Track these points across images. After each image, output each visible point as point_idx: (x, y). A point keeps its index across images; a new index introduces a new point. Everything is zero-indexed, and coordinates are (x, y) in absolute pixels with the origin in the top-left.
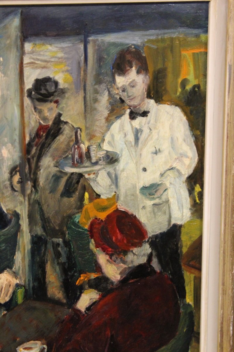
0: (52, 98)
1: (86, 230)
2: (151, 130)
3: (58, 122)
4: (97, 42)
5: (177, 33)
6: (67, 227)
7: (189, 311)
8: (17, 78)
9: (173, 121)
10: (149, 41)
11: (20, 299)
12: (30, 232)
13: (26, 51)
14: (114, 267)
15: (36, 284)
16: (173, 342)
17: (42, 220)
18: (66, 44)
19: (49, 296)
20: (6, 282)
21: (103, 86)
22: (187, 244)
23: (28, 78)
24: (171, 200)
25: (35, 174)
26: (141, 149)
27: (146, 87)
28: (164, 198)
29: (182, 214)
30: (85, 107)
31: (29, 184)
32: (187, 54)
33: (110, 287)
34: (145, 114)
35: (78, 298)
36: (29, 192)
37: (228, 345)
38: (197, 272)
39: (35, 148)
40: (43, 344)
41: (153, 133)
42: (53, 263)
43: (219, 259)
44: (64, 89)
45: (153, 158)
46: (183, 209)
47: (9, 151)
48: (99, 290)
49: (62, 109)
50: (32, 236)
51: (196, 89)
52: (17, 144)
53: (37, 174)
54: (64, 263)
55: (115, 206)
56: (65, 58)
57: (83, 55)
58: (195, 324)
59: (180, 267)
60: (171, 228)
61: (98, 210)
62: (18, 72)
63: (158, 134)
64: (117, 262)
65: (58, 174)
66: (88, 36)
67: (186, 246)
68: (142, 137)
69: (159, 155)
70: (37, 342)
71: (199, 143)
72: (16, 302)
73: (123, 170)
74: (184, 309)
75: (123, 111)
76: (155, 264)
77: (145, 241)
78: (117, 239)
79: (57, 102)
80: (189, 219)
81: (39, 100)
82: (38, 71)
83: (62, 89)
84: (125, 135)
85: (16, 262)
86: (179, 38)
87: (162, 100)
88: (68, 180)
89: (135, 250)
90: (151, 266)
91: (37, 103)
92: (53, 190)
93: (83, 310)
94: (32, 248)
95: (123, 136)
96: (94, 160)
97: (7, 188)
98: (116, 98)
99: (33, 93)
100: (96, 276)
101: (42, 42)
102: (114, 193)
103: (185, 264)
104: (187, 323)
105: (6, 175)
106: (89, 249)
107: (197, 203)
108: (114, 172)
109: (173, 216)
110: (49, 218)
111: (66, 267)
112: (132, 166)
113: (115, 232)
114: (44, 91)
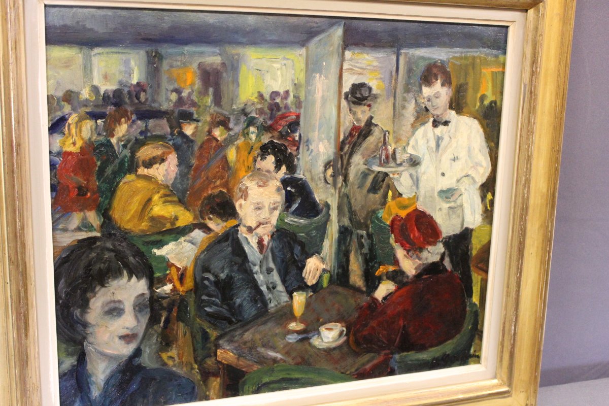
0: (365, 102)
1: (387, 225)
3: (370, 124)
4: (409, 55)
5: (478, 53)
6: (371, 221)
7: (474, 310)
8: (337, 81)
9: (471, 132)
10: (454, 58)
11: (325, 283)
12: (339, 222)
13: (346, 58)
14: (410, 262)
15: (340, 271)
16: (458, 336)
17: (349, 212)
18: (381, 54)
19: (351, 283)
20: (314, 266)
21: (411, 95)
22: (476, 247)
23: (346, 82)
24: (465, 205)
25: (346, 169)
26: (441, 156)
27: (449, 99)
28: (459, 202)
29: (474, 219)
30: (394, 112)
31: (340, 179)
32: (487, 72)
33: (405, 280)
34: (446, 123)
35: (376, 288)
36: (339, 185)
37: (509, 343)
38: (484, 274)
39: (347, 146)
40: (343, 327)
41: (453, 142)
42: (356, 252)
43: (505, 263)
44: (377, 94)
45: (451, 164)
46: (475, 214)
47: (325, 146)
48: (395, 282)
50: (340, 226)
51: (493, 105)
52: (332, 141)
53: (348, 169)
54: (366, 254)
55: (414, 206)
56: (379, 67)
57: (395, 65)
58: (480, 322)
59: (469, 267)
60: (463, 231)
61: (399, 208)
62: (337, 76)
63: (457, 143)
64: (413, 257)
65: (367, 171)
66: (400, 49)
67: (476, 249)
68: (443, 145)
69: (457, 162)
70: (337, 324)
71: (493, 155)
72: (322, 286)
74: (470, 307)
75: (427, 120)
76: (447, 263)
77: (439, 241)
78: (414, 236)
79: (369, 106)
80: (479, 224)
81: (354, 103)
82: (355, 77)
83: (375, 95)
84: (428, 141)
85: (324, 249)
86: (480, 57)
88: (374, 178)
89: (430, 248)
90: (443, 265)
91: (352, 105)
92: (361, 186)
93: (380, 298)
94: (339, 237)
95: (426, 141)
96: (399, 161)
97: (321, 180)
98: (422, 107)
99: (350, 96)
100: (394, 269)
101: (360, 51)
102: (414, 194)
103: (473, 266)
104: (472, 321)
105: (321, 168)
106: (389, 243)
107: (488, 210)
108: (416, 175)
109: (466, 220)
110: (355, 211)
111: (368, 258)
112: (432, 170)
113: (413, 229)
114: (359, 95)
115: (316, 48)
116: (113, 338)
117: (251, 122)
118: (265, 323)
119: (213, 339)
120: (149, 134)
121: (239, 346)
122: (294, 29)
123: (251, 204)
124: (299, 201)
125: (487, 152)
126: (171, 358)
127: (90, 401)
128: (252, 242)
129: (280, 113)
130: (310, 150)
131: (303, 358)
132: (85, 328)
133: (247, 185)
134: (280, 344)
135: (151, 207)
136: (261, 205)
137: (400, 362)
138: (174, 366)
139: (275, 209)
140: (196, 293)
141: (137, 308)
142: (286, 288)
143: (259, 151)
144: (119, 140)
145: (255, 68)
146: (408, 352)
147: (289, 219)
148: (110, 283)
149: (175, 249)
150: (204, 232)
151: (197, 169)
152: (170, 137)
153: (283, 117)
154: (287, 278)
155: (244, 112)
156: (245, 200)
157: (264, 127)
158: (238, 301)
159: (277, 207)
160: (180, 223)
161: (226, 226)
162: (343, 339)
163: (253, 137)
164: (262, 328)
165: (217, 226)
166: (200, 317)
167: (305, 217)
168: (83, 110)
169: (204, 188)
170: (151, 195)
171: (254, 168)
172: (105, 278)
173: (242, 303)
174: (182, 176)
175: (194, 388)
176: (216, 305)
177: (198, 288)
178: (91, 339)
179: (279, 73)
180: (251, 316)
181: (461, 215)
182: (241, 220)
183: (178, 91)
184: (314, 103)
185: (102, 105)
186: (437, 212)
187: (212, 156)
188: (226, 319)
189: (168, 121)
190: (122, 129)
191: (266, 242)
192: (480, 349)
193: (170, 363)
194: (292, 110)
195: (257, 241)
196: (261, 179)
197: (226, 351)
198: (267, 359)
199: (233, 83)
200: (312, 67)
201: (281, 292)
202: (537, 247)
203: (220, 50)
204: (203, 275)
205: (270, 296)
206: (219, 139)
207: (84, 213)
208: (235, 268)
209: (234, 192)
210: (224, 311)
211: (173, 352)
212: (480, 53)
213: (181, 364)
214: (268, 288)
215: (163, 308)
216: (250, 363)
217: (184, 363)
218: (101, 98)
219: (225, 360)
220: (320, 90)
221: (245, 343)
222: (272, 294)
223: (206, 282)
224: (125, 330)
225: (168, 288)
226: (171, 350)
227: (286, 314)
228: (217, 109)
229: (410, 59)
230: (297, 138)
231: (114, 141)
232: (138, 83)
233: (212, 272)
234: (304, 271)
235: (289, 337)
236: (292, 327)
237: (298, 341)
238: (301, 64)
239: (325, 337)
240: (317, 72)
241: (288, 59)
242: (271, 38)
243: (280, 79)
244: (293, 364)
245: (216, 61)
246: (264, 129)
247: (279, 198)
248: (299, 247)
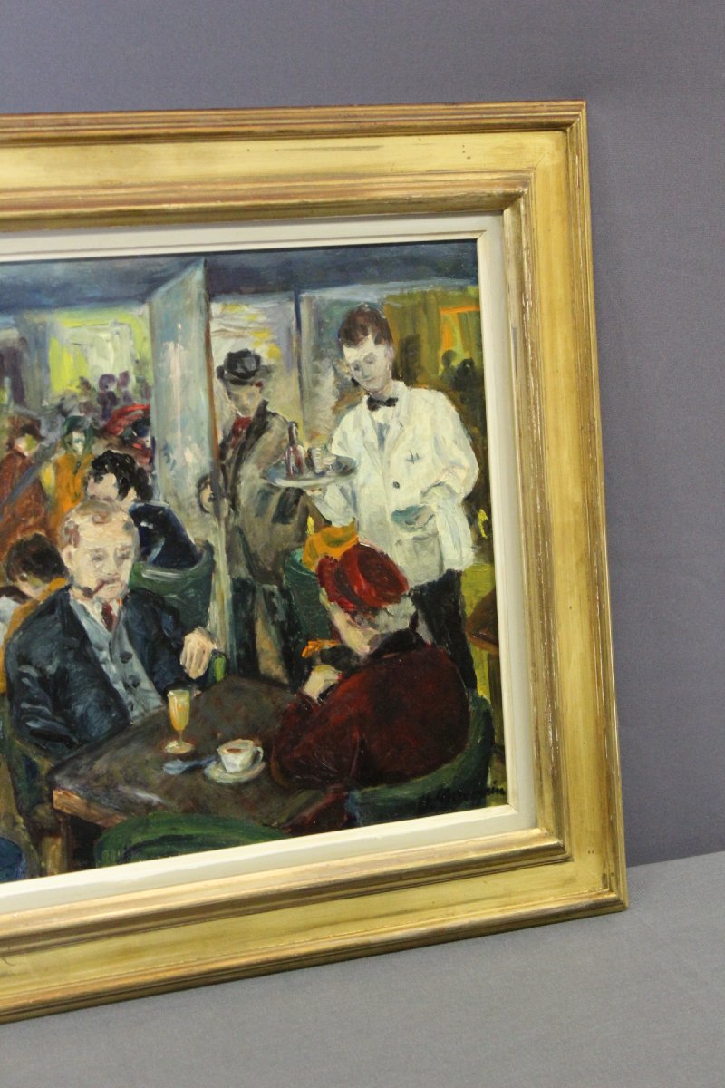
0: (252, 379)
1: (312, 573)
2: (402, 425)
3: (263, 413)
4: (314, 301)
6: (283, 568)
7: (484, 708)
8: (202, 352)
9: (435, 413)
10: (390, 297)
11: (219, 673)
12: (230, 572)
13: (213, 314)
14: (359, 632)
15: (242, 652)
16: (460, 757)
17: (246, 556)
18: (269, 304)
19: (262, 672)
20: (197, 647)
21: (326, 362)
22: (472, 601)
23: (217, 351)
24: (442, 533)
25: (234, 488)
26: (389, 455)
27: (390, 364)
28: (429, 529)
29: (461, 555)
30: (302, 392)
31: (226, 503)
32: (450, 316)
33: (354, 663)
34: (391, 402)
35: (306, 678)
36: (225, 513)
37: (549, 761)
38: (492, 648)
39: (231, 450)
40: (257, 746)
41: (406, 431)
42: (265, 621)
43: (525, 625)
44: (270, 366)
45: (408, 467)
46: (461, 547)
47: (195, 454)
48: (338, 668)
49: (268, 395)
50: (233, 579)
51: (468, 366)
52: (206, 444)
53: (236, 488)
54: (282, 623)
56: (269, 323)
57: (295, 319)
58: (496, 731)
59: (463, 637)
60: (445, 575)
61: (328, 544)
62: (203, 343)
63: (414, 432)
64: (363, 624)
65: (267, 489)
66: (299, 293)
67: (471, 605)
68: (390, 437)
69: (417, 464)
70: (247, 740)
71: (479, 447)
72: (214, 678)
73: (363, 485)
74: (474, 706)
75: (358, 399)
76: (423, 631)
77: (405, 595)
78: (360, 589)
79: (259, 385)
80: (471, 563)
81: (235, 382)
82: (231, 342)
83: (266, 367)
84: (364, 433)
85: (211, 617)
86: (435, 294)
87: (417, 382)
88: (281, 499)
89: (391, 608)
90: (417, 634)
91: (232, 386)
92: (261, 512)
93: (315, 697)
94: (233, 596)
95: (361, 434)
96: (319, 469)
97: (193, 507)
98: (346, 379)
99: (226, 372)
100: (332, 645)
101: (236, 301)
102: (351, 520)
103: (471, 634)
104: (482, 729)
105: (192, 489)
107: (484, 539)
108: (350, 489)
109: (446, 557)
110: (256, 554)
111: (285, 629)
112: (376, 479)
113: (357, 579)
114: (240, 370)
115: (165, 303)
117: (74, 425)
118: (125, 744)
119: (43, 773)
121: (88, 783)
122: (126, 278)
123: (85, 553)
124: (162, 542)
125: (468, 443)
128: (94, 612)
129: (117, 408)
130: (172, 462)
131: (195, 801)
133: (77, 523)
134: (155, 778)
136: (101, 553)
137: (361, 805)
139: (124, 557)
140: (10, 698)
142: (156, 684)
143: (90, 468)
145: (72, 341)
146: (374, 785)
147: (148, 573)
150: (15, 600)
153: (123, 413)
154: (156, 669)
155: (61, 410)
156: (76, 546)
157: (94, 430)
158: (80, 709)
159: (128, 553)
161: (49, 590)
162: (260, 767)
163: (79, 447)
164: (122, 752)
165: (36, 590)
166: (21, 738)
167: (175, 567)
169: (11, 531)
171: (86, 494)
173: (86, 712)
175: (20, 856)
176: (46, 717)
177: (14, 690)
180: (103, 732)
181: (436, 550)
182: (72, 578)
184: (169, 388)
186: (394, 547)
187: (18, 481)
188: (61, 739)
191: (115, 612)
192: (504, 779)
194: (135, 402)
195: (101, 610)
196: (97, 512)
197: (66, 792)
198: (137, 804)
199: (40, 367)
200: (161, 333)
201: (148, 691)
202: (580, 596)
203: (15, 319)
204: (20, 669)
205: (130, 698)
206: (26, 454)
208: (70, 655)
209: (57, 534)
210: (59, 726)
212: (432, 286)
214: (126, 686)
216: (109, 812)
217: (2, 815)
219: (67, 808)
220: (177, 366)
221: (97, 778)
222: (134, 695)
223: (26, 681)
227: (160, 727)
228: (18, 408)
229: (317, 306)
230: (149, 444)
233: (34, 662)
234: (183, 655)
235: (169, 765)
236: (172, 748)
237: (184, 773)
238: (143, 330)
239: (229, 764)
240: (169, 340)
241: (121, 324)
242: (91, 295)
243: (112, 356)
244: (180, 811)
245: (11, 337)
246: (95, 433)
247: (129, 541)
248: (170, 617)
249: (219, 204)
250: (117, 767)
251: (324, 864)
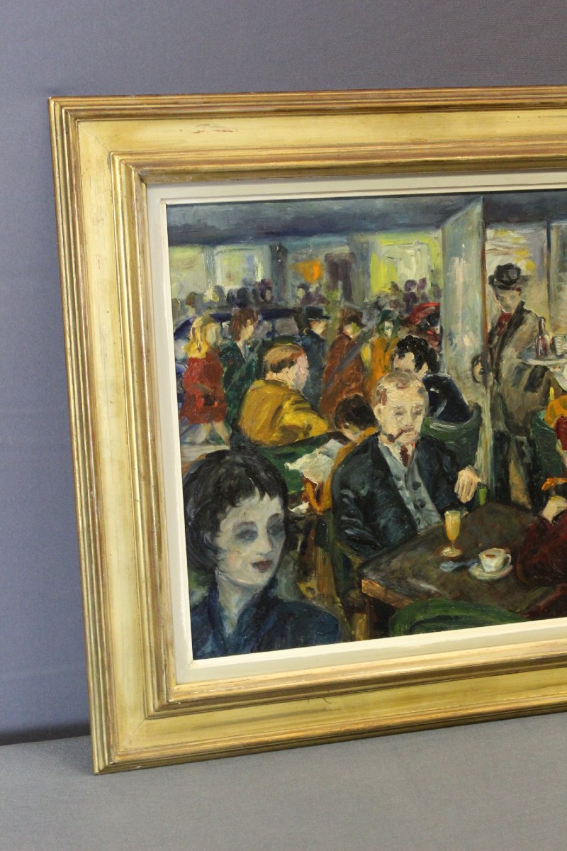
0: (513, 286)
1: (551, 429)
3: (521, 310)
4: (561, 228)
6: (531, 424)
8: (479, 264)
11: (482, 500)
12: (493, 427)
13: (488, 238)
15: (499, 485)
17: (504, 414)
18: (528, 230)
19: (513, 499)
20: (467, 480)
23: (490, 264)
25: (498, 364)
30: (549, 295)
31: (491, 375)
35: (544, 505)
36: (491, 383)
39: (497, 337)
40: (507, 553)
42: (516, 464)
47: (471, 339)
49: (525, 297)
50: (494, 432)
52: (479, 333)
53: (499, 365)
54: (529, 464)
56: (527, 245)
57: (546, 241)
61: (564, 408)
62: (480, 258)
65: (522, 366)
66: (551, 222)
70: (501, 549)
72: (478, 503)
79: (519, 290)
81: (501, 288)
82: (500, 258)
83: (524, 277)
85: (478, 458)
88: (531, 373)
91: (499, 290)
92: (516, 383)
93: (550, 519)
94: (494, 444)
96: (559, 352)
97: (468, 378)
99: (495, 280)
100: (564, 482)
101: (503, 228)
105: (468, 365)
106: (556, 451)
110: (512, 413)
111: (531, 469)
114: (506, 278)
115: (454, 229)
116: (246, 565)
117: (385, 316)
118: (415, 548)
119: (355, 567)
120: (276, 335)
121: (386, 575)
122: (427, 209)
123: (390, 410)
124: (445, 403)
126: (310, 589)
127: (223, 639)
128: (395, 453)
129: (417, 304)
130: (454, 344)
131: (461, 591)
132: (216, 554)
133: (386, 388)
134: (434, 574)
135: (281, 415)
136: (401, 410)
138: (314, 599)
139: (418, 413)
140: (334, 513)
141: (271, 531)
142: (437, 506)
143: (396, 348)
144: (246, 343)
145: (387, 256)
147: (435, 425)
148: (241, 502)
149: (310, 462)
150: (340, 442)
151: (329, 372)
152: (299, 337)
153: (421, 308)
154: (437, 494)
155: (377, 305)
156: (384, 404)
157: (400, 321)
158: (383, 522)
159: (421, 411)
160: (314, 433)
161: (364, 435)
162: (508, 569)
163: (389, 332)
164: (410, 554)
165: (354, 435)
166: (341, 541)
167: (453, 422)
168: (208, 313)
169: (338, 392)
170: (282, 402)
171: (392, 367)
172: (236, 497)
173: (387, 524)
174: (314, 379)
175: (337, 626)
176: (358, 527)
177: (337, 507)
178: (222, 567)
179: (413, 259)
180: (398, 540)
182: (380, 427)
183: (305, 287)
184: (454, 291)
185: (227, 307)
187: (345, 356)
188: (369, 543)
189: (296, 320)
190: (248, 331)
191: (410, 453)
193: (310, 595)
194: (430, 300)
195: (400, 451)
196: (400, 380)
197: (371, 581)
198: (420, 592)
199: (364, 274)
200: (450, 250)
201: (432, 511)
203: (347, 239)
204: (342, 492)
205: (418, 515)
206: (351, 336)
207: (212, 425)
208: (377, 483)
209: (371, 395)
210: (367, 534)
211: (312, 583)
213: (321, 597)
214: (416, 507)
215: (299, 531)
216: (400, 597)
217: (326, 596)
218: (225, 299)
219: (371, 593)
220: (461, 275)
221: (393, 572)
222: (421, 513)
223: (345, 500)
224: (259, 556)
225: (304, 507)
226: (310, 580)
227: (439, 537)
228: (348, 304)
229: (562, 232)
230: (438, 332)
231: (240, 344)
232: (262, 281)
233: (352, 487)
234: (457, 485)
235: (444, 565)
236: (446, 553)
237: (454, 571)
238: (437, 248)
239: (487, 565)
240: (456, 256)
241: (422, 244)
242: (401, 222)
243: (414, 267)
244: (450, 598)
245: (344, 252)
246: (400, 323)
247: (421, 401)
248: (449, 457)
249: (498, 156)
250: (407, 565)
251: (553, 641)
